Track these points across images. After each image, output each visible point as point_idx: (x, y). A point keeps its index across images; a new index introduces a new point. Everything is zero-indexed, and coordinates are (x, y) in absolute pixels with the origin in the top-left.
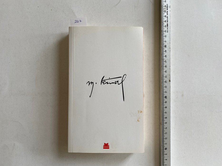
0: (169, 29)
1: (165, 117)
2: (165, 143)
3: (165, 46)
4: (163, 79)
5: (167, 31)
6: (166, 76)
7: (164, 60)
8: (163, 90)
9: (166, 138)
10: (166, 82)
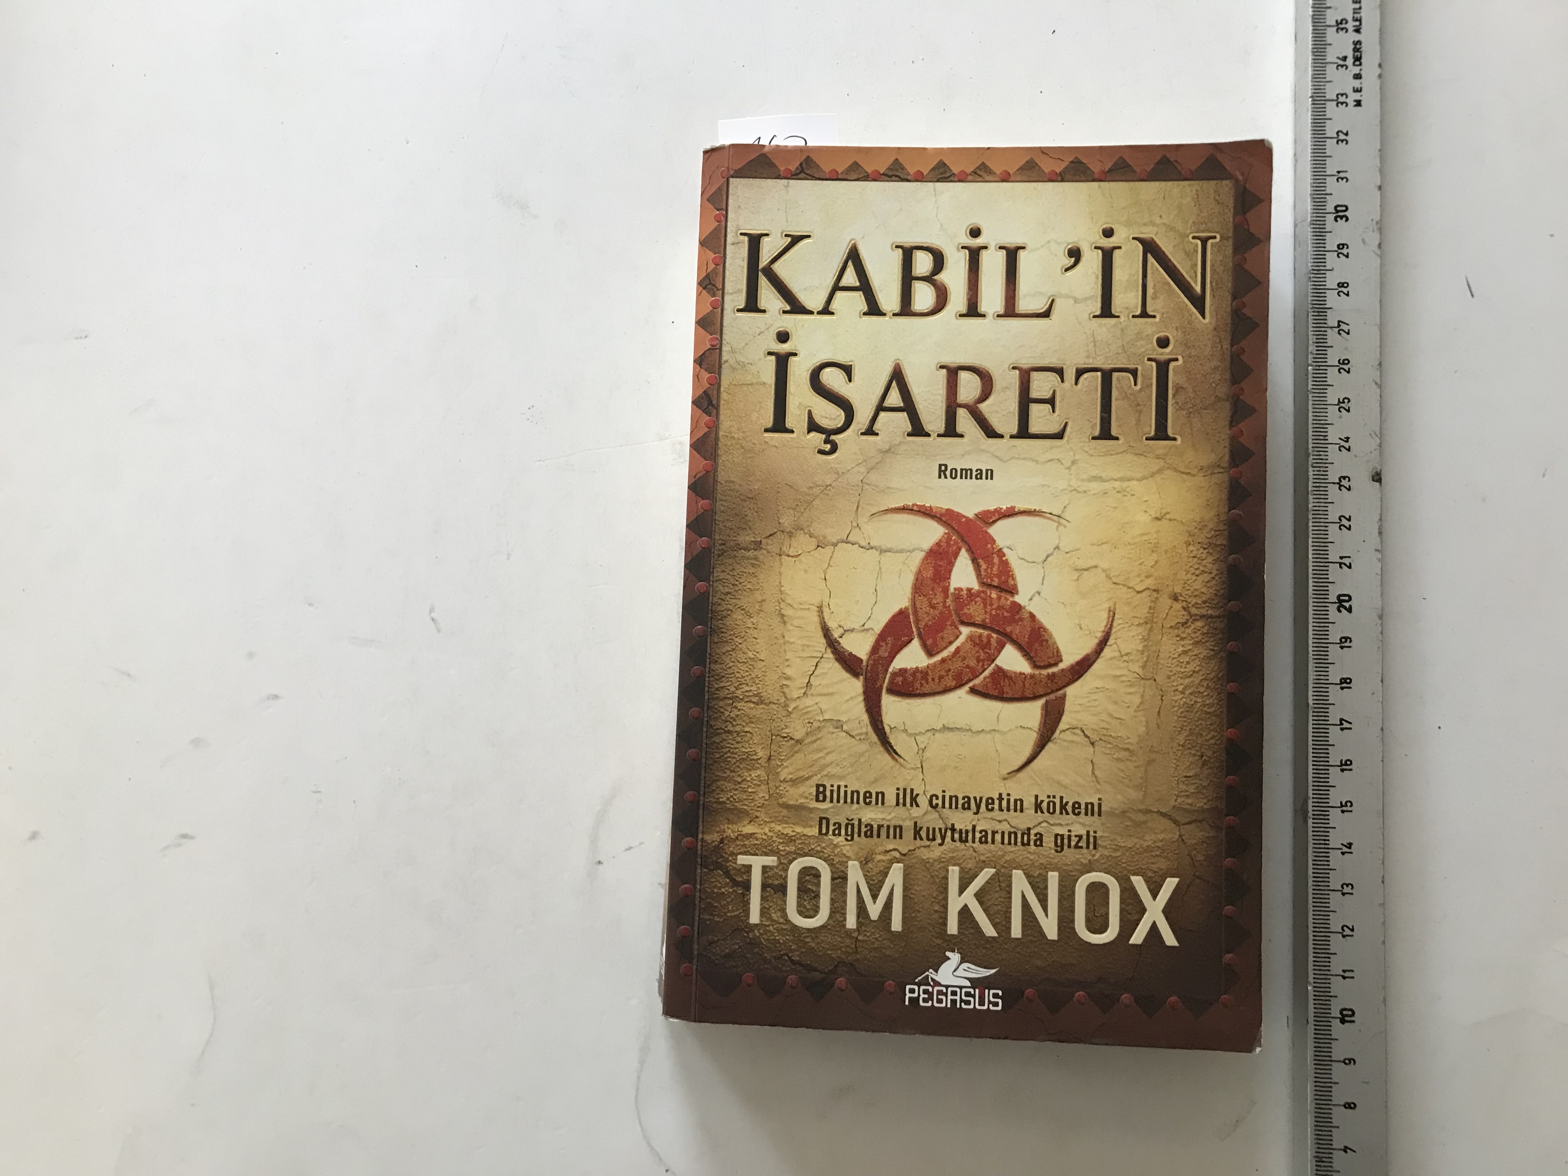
0: (1366, 83)
1: (1335, 758)
2: (1336, 966)
3: (1341, 212)
4: (1323, 465)
5: (1351, 101)
6: (1347, 439)
7: (1332, 321)
8: (1323, 545)
9: (1347, 931)
10: (1344, 482)
